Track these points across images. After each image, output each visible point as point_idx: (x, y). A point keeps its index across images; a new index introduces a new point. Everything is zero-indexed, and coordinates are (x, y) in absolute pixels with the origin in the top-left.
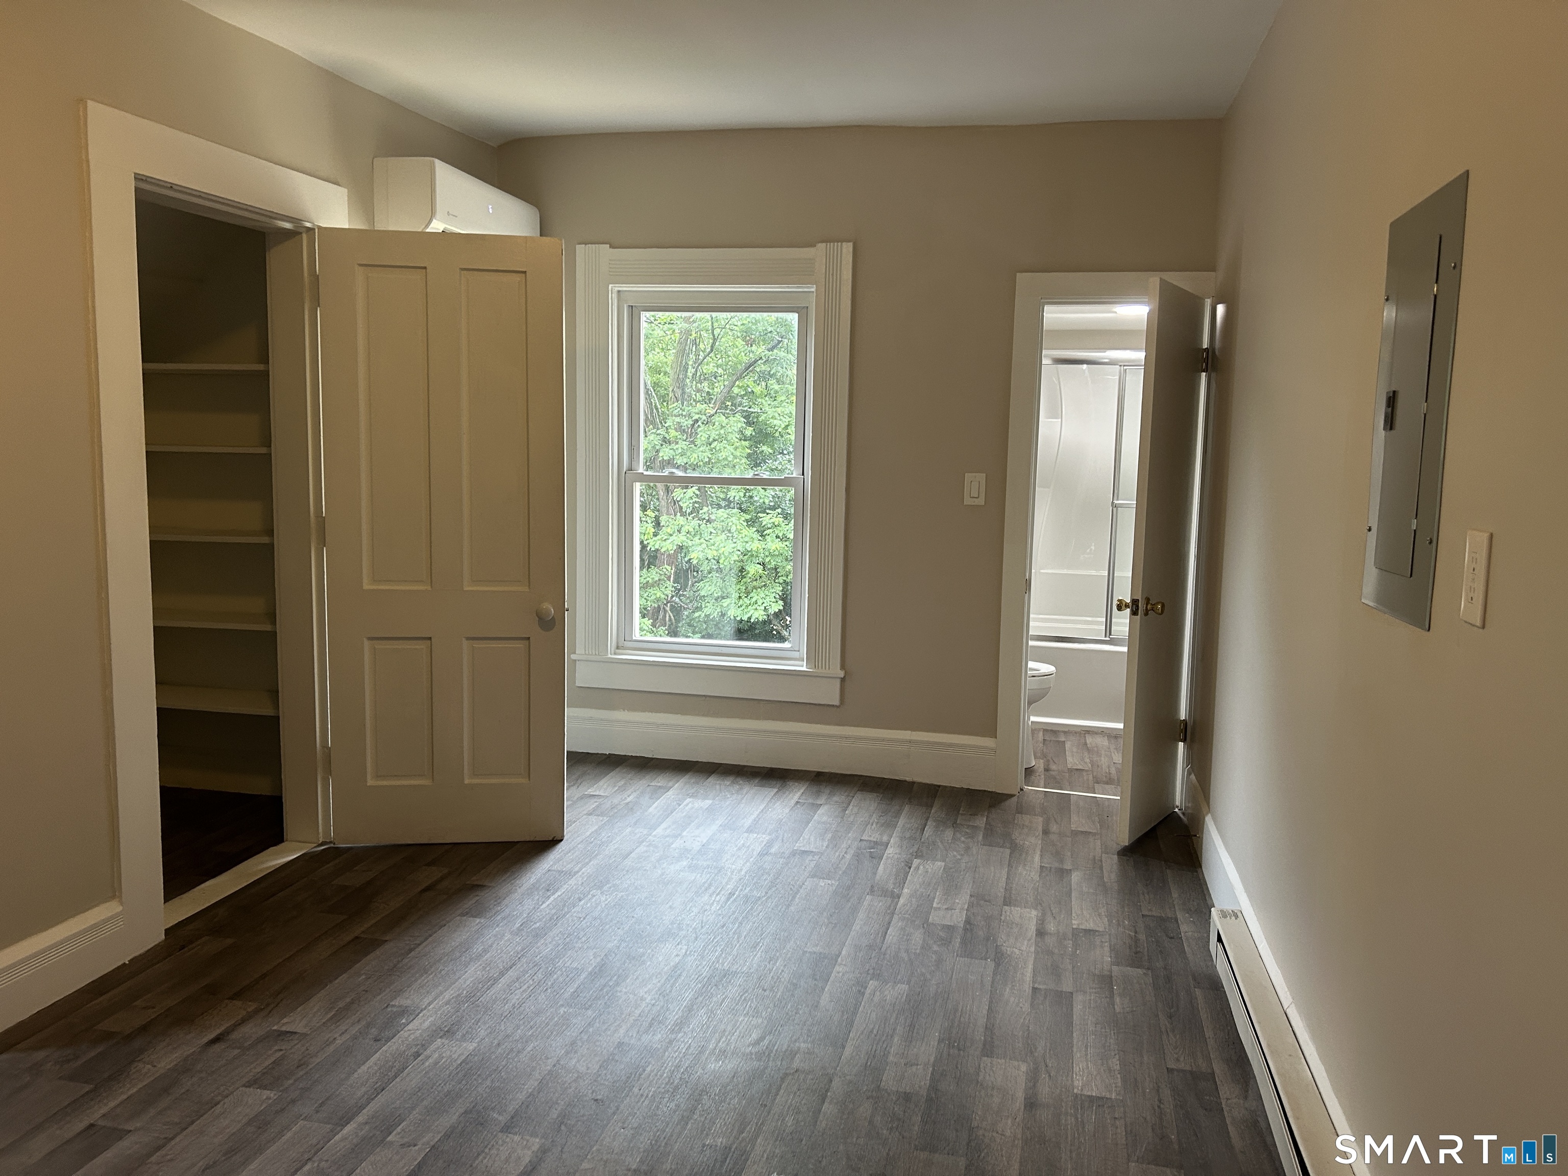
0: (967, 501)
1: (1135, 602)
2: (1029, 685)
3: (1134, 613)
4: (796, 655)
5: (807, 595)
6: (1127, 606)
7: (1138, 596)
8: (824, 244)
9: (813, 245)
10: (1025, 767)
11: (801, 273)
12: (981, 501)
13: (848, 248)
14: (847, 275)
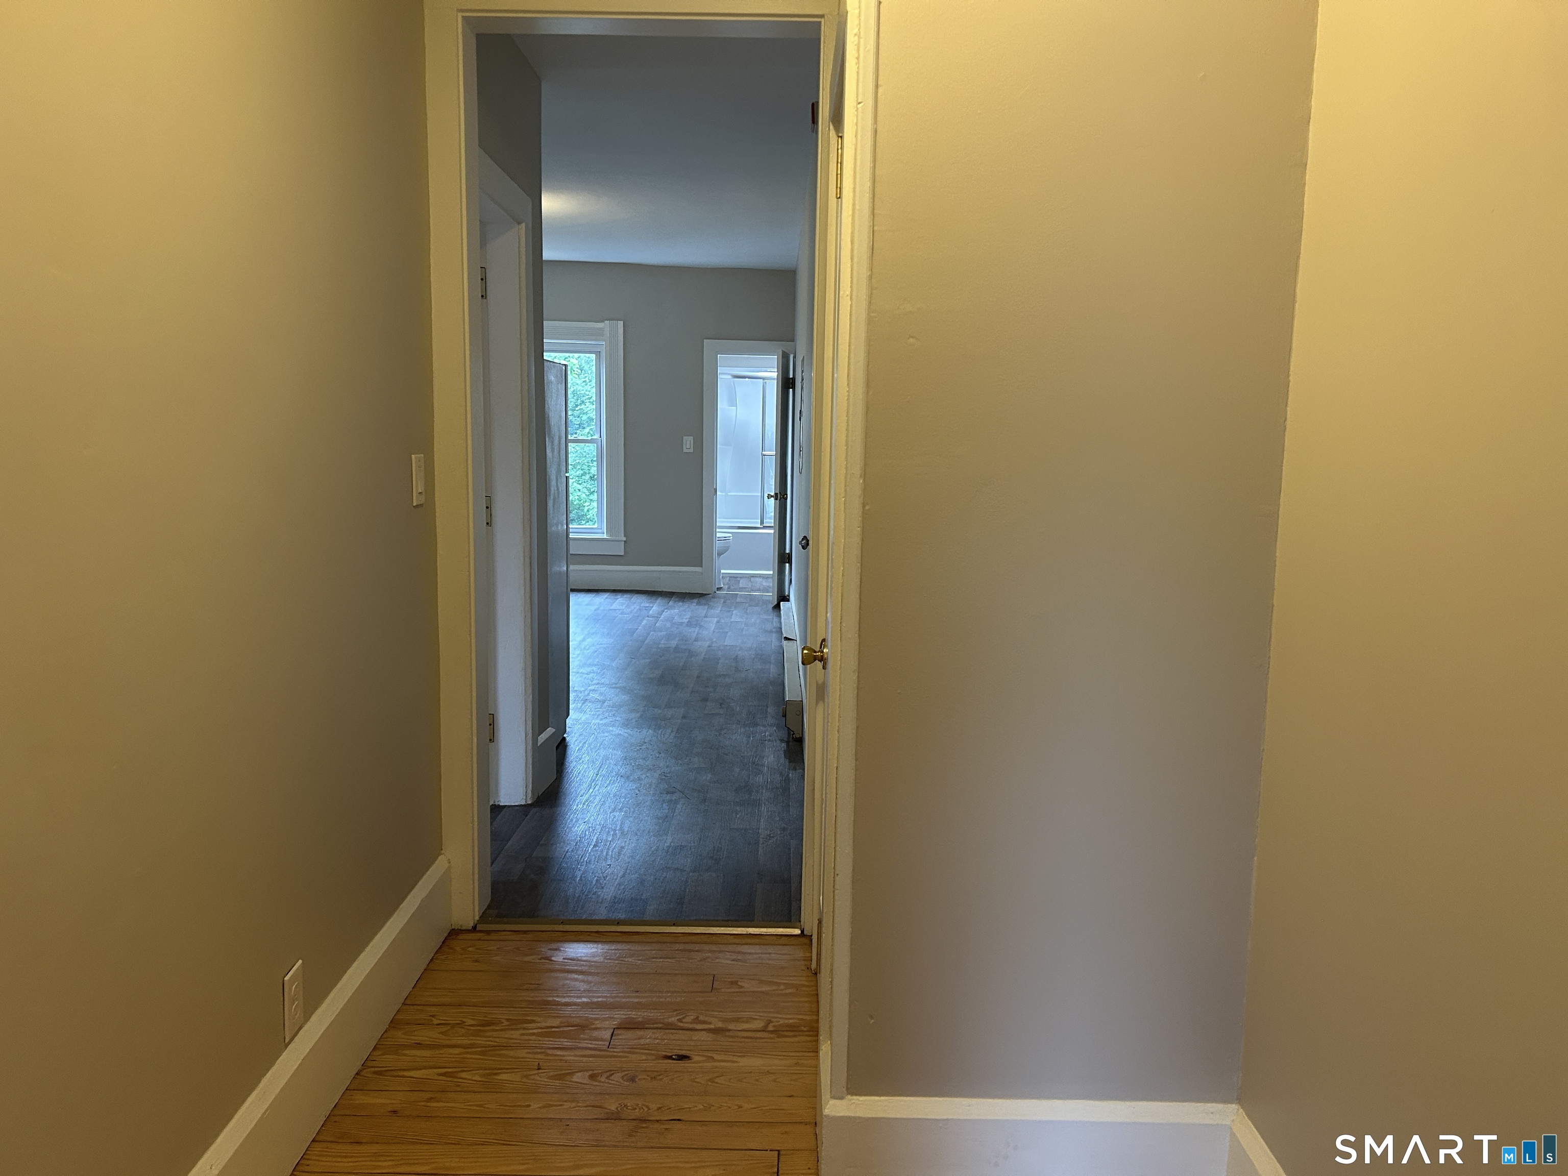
0: (685, 450)
1: (776, 494)
2: (718, 545)
3: (776, 499)
4: (600, 531)
5: (605, 499)
6: (772, 496)
7: (778, 492)
8: (608, 321)
9: (602, 321)
10: (717, 587)
11: (598, 334)
12: (691, 451)
13: (621, 323)
14: (621, 338)
